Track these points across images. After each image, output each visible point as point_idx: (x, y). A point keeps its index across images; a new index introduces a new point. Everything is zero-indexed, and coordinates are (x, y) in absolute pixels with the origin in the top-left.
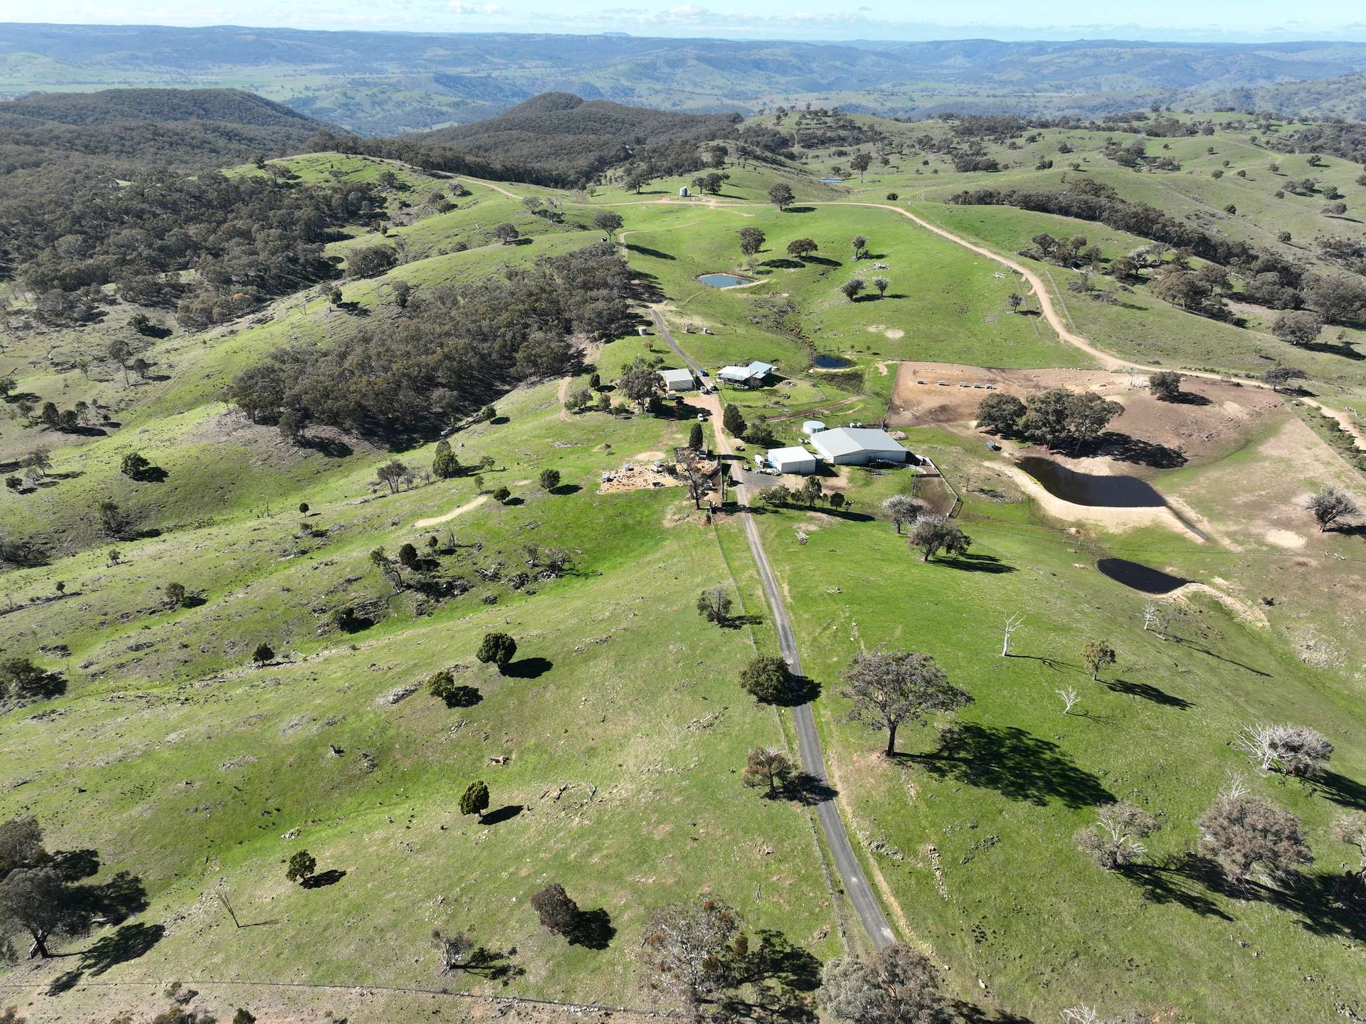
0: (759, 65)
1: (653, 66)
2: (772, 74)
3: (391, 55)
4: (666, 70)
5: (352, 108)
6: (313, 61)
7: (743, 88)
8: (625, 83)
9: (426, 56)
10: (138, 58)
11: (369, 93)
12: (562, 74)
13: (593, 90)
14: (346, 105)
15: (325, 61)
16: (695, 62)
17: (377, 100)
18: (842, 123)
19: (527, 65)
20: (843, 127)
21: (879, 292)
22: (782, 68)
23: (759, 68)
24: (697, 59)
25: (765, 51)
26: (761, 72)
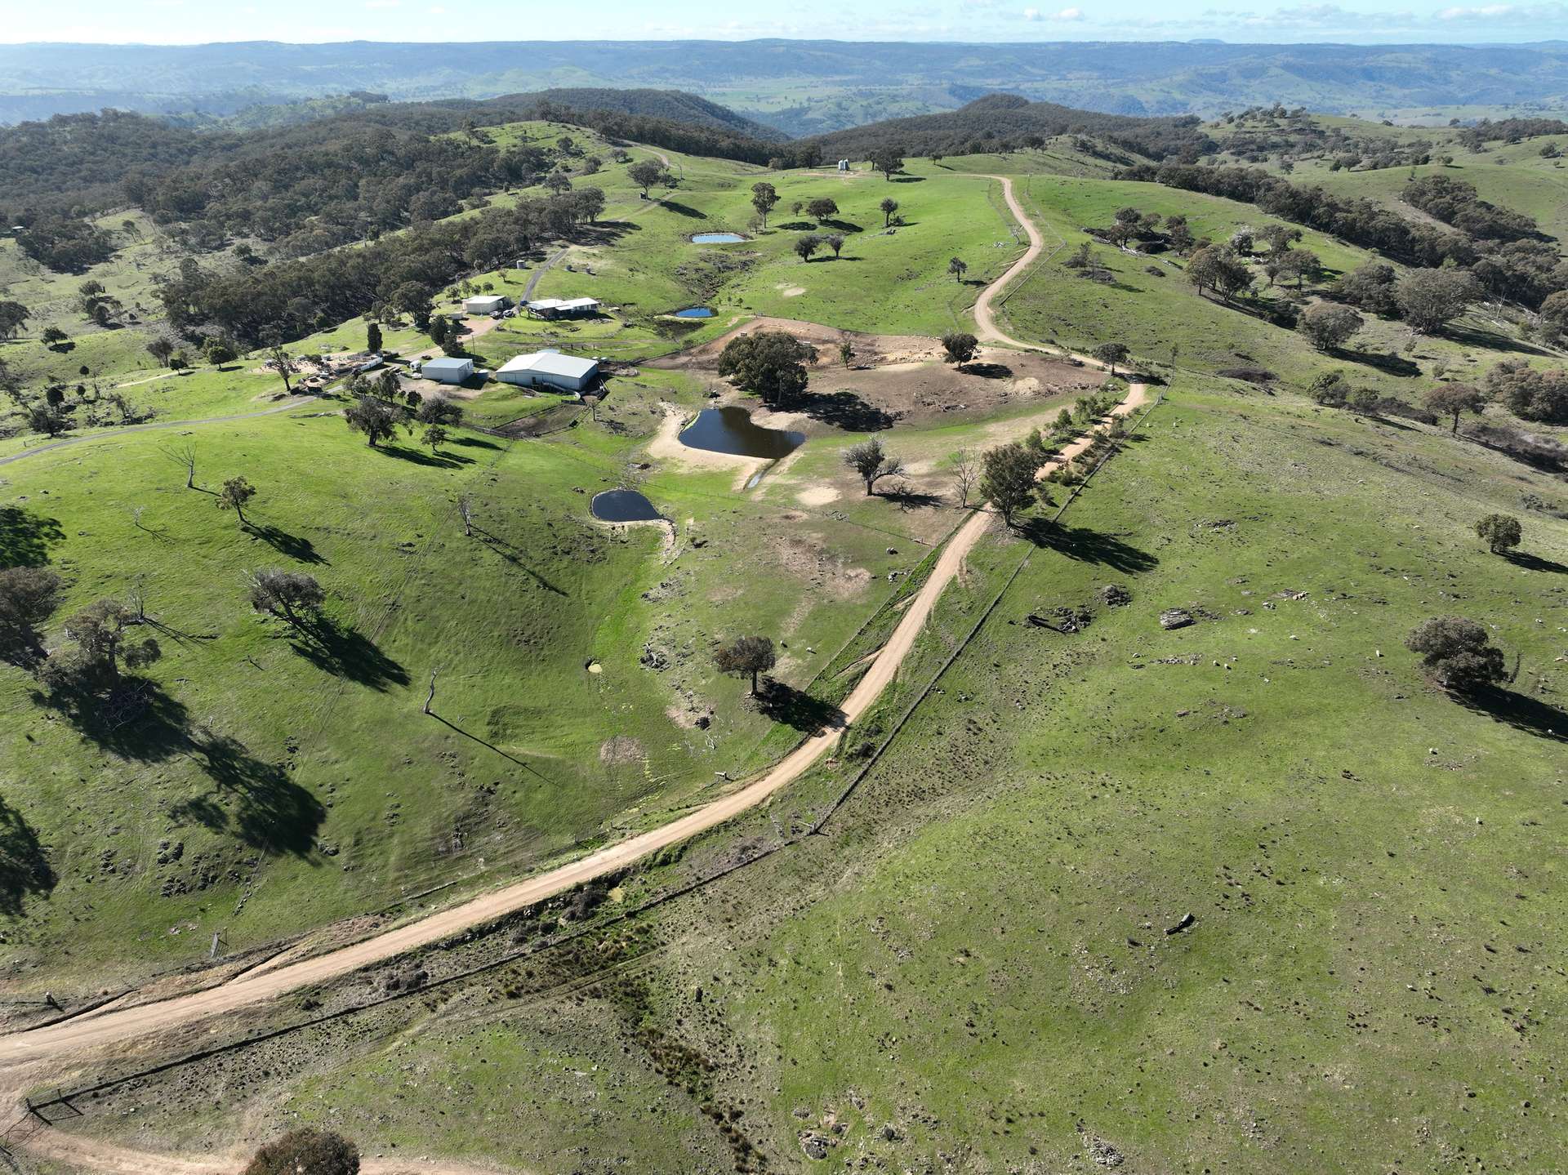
0: (1369, 74)
1: (1223, 77)
2: (1385, 86)
3: (921, 66)
4: (1239, 81)
5: (842, 119)
6: (837, 72)
7: (1336, 103)
8: (1178, 96)
9: (957, 66)
10: (667, 71)
11: (865, 103)
12: (1106, 87)
13: (1136, 104)
14: (838, 116)
15: (848, 73)
16: (1281, 71)
17: (871, 111)
18: (1299, 126)
19: (1070, 76)
20: (1300, 131)
21: (833, 253)
22: (1405, 77)
23: (1372, 79)
24: (1282, 68)
25: (1388, 56)
26: (1372, 83)
